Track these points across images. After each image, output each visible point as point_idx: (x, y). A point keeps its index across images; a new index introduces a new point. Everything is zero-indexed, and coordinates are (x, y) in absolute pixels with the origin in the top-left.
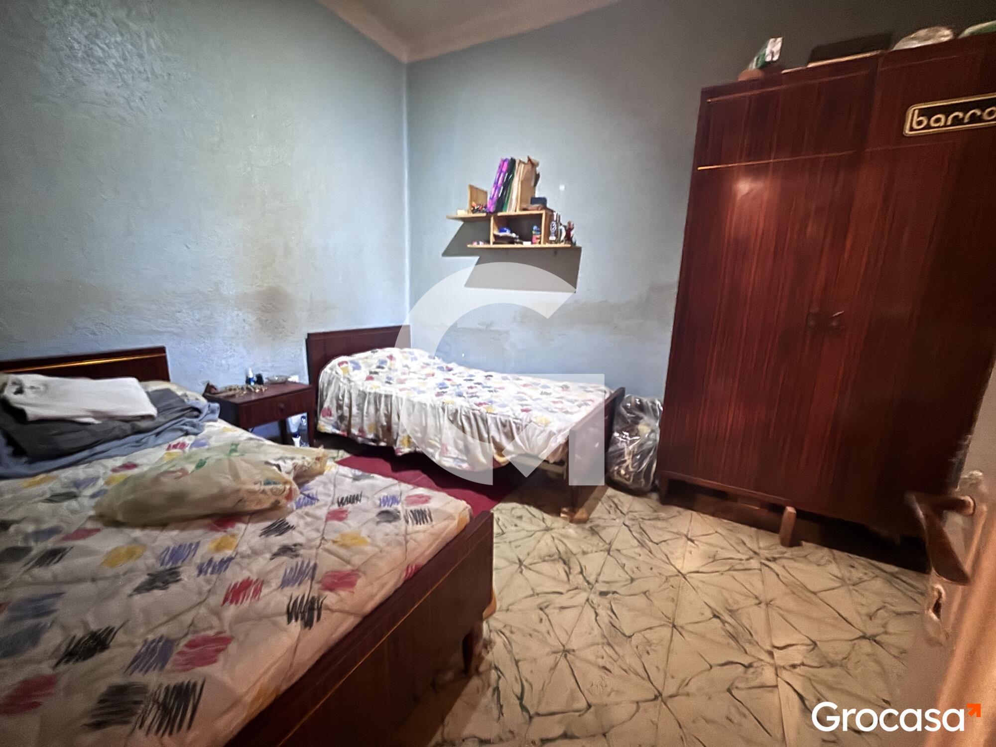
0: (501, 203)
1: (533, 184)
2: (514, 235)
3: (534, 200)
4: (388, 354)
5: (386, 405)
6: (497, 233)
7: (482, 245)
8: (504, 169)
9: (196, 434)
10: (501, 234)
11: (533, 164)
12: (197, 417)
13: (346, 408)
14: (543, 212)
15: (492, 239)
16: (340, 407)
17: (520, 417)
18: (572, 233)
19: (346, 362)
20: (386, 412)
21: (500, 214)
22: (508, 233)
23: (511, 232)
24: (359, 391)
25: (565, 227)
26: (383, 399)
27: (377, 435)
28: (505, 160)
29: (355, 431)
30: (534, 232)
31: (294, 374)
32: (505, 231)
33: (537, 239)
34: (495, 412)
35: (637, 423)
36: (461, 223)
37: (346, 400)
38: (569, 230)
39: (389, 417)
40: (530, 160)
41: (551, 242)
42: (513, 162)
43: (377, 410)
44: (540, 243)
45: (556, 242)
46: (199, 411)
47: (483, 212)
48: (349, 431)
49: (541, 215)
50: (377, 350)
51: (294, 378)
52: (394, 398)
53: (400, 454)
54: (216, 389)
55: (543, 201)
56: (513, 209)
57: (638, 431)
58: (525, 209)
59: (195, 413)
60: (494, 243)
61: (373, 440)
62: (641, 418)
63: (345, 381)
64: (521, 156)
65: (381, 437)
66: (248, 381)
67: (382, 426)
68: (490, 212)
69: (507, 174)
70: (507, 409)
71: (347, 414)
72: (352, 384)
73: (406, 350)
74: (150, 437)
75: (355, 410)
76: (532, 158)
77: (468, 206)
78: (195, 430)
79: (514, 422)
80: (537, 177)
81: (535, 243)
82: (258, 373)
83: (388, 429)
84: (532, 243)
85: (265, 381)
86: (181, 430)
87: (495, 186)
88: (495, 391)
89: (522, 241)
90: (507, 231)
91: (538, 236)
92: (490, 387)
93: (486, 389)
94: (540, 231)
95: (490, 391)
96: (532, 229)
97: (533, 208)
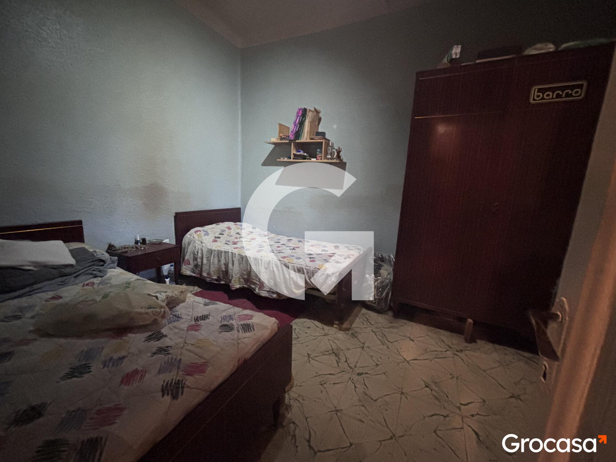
0: (298, 134)
1: (317, 124)
2: (306, 154)
3: (318, 134)
4: (227, 226)
5: (225, 258)
6: (295, 153)
7: (286, 159)
8: (300, 115)
9: (102, 277)
10: (298, 153)
11: (317, 112)
12: (103, 265)
13: (199, 260)
14: (323, 141)
15: (292, 156)
16: (195, 259)
17: (309, 265)
18: (341, 154)
19: (200, 231)
20: (225, 262)
21: (297, 141)
22: (302, 153)
23: (304, 153)
24: (208, 249)
25: (336, 150)
26: (223, 254)
27: (218, 277)
28: (300, 109)
29: (205, 274)
30: (318, 153)
31: (167, 238)
32: (300, 152)
33: (320, 157)
34: (294, 262)
35: (380, 269)
36: (274, 146)
37: (200, 255)
38: (339, 152)
39: (226, 265)
40: (315, 109)
41: (328, 159)
42: (305, 110)
43: (219, 261)
44: (321, 159)
45: (332, 159)
46: (103, 261)
47: (287, 140)
48: (201, 274)
49: (322, 142)
50: (220, 223)
51: (167, 241)
52: (230, 254)
53: (233, 289)
54: (115, 248)
55: (323, 134)
56: (305, 138)
57: (381, 274)
58: (312, 139)
59: (102, 263)
60: (294, 159)
61: (216, 280)
62: (382, 266)
63: (199, 243)
64: (309, 107)
65: (221, 278)
66: (137, 242)
67: (222, 271)
68: (291, 140)
69: (301, 117)
70: (301, 260)
71: (200, 264)
72: (204, 245)
73: (238, 223)
74: (72, 278)
75: (205, 261)
76: (316, 108)
77: (277, 136)
78: (102, 274)
79: (306, 269)
80: (320, 119)
81: (318, 159)
82: (142, 237)
83: (226, 272)
84: (317, 159)
85: (147, 242)
86: (92, 274)
87: (294, 124)
88: (294, 249)
89: (310, 158)
90: (302, 152)
91: (320, 155)
92: (291, 246)
93: (288, 248)
94: (322, 152)
95: (290, 249)
96: (317, 151)
97: (317, 138)
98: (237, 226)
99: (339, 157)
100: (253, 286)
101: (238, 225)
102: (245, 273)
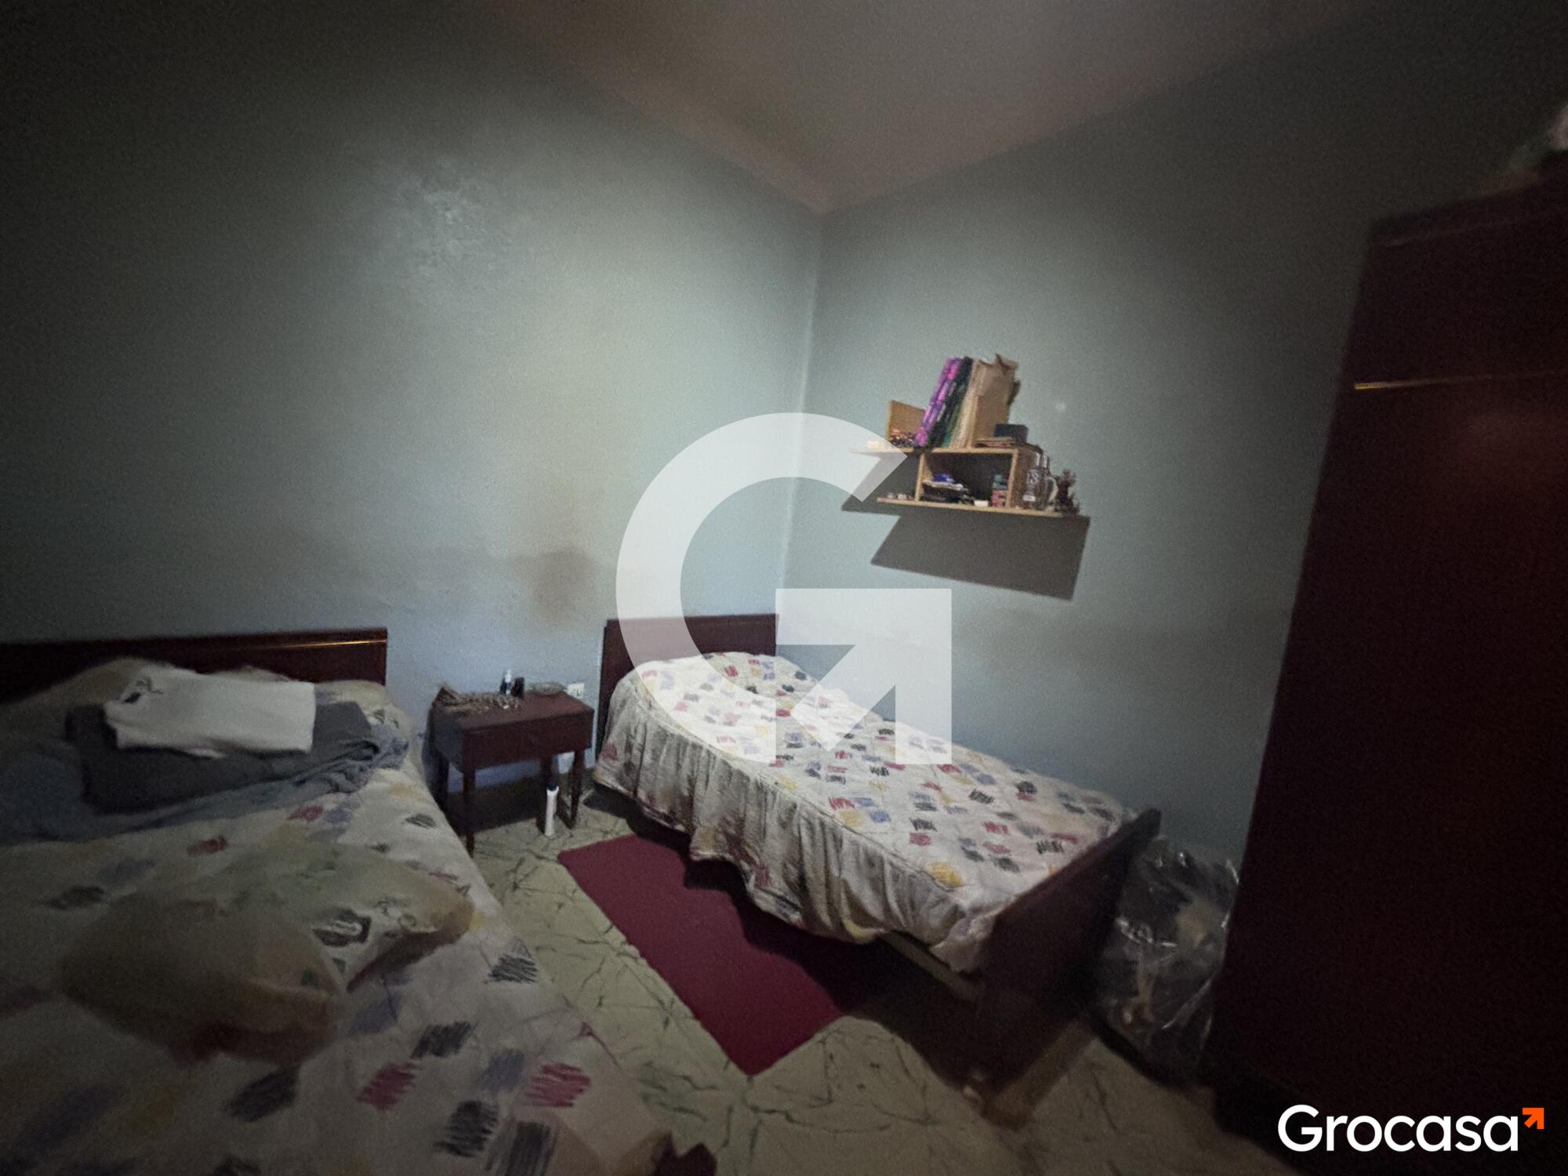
0: (940, 432)
1: (1006, 398)
2: (959, 487)
3: (1003, 430)
4: (727, 664)
5: (692, 763)
6: (928, 481)
7: (902, 499)
8: (951, 377)
10: (935, 485)
11: (1004, 367)
13: (635, 752)
14: (1015, 452)
15: (919, 491)
16: (629, 748)
17: (904, 855)
18: (1071, 491)
20: (689, 773)
21: (936, 450)
22: (948, 483)
23: (956, 482)
24: (660, 727)
25: (1057, 479)
26: (689, 748)
27: (672, 812)
28: (953, 362)
29: (642, 795)
30: (994, 485)
31: (579, 681)
32: (944, 480)
33: (1001, 497)
34: (859, 829)
35: (1176, 910)
37: (639, 739)
38: (1064, 485)
39: (692, 782)
40: (1000, 360)
41: (1026, 505)
42: (967, 363)
43: (678, 766)
44: (1004, 504)
45: (1037, 506)
46: (376, 749)
47: (910, 446)
48: (635, 793)
49: (1009, 457)
50: (713, 654)
51: (575, 689)
52: (704, 754)
53: (695, 858)
54: (452, 697)
55: (1018, 434)
56: (960, 442)
57: (1176, 929)
58: (981, 445)
59: (368, 752)
60: (922, 499)
61: (666, 818)
62: (1186, 900)
63: (645, 707)
64: (984, 354)
65: (679, 815)
66: (504, 687)
67: (681, 796)
68: (919, 447)
69: (955, 383)
70: (886, 825)
71: (636, 762)
72: (653, 713)
73: (762, 658)
75: (647, 758)
76: (1004, 355)
77: (885, 435)
79: (891, 864)
80: (1015, 387)
81: (996, 505)
82: (521, 675)
83: (689, 803)
84: (991, 505)
85: (527, 688)
87: (933, 403)
88: (884, 772)
89: (973, 498)
90: (948, 479)
91: (1002, 493)
92: (879, 759)
93: (869, 764)
94: (1005, 484)
95: (873, 771)
96: (993, 480)
97: (997, 444)
98: (756, 667)
99: (1064, 499)
100: (746, 866)
101: (758, 662)
102: (730, 819)
